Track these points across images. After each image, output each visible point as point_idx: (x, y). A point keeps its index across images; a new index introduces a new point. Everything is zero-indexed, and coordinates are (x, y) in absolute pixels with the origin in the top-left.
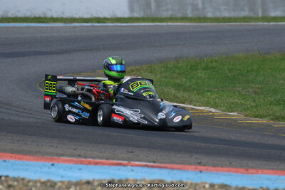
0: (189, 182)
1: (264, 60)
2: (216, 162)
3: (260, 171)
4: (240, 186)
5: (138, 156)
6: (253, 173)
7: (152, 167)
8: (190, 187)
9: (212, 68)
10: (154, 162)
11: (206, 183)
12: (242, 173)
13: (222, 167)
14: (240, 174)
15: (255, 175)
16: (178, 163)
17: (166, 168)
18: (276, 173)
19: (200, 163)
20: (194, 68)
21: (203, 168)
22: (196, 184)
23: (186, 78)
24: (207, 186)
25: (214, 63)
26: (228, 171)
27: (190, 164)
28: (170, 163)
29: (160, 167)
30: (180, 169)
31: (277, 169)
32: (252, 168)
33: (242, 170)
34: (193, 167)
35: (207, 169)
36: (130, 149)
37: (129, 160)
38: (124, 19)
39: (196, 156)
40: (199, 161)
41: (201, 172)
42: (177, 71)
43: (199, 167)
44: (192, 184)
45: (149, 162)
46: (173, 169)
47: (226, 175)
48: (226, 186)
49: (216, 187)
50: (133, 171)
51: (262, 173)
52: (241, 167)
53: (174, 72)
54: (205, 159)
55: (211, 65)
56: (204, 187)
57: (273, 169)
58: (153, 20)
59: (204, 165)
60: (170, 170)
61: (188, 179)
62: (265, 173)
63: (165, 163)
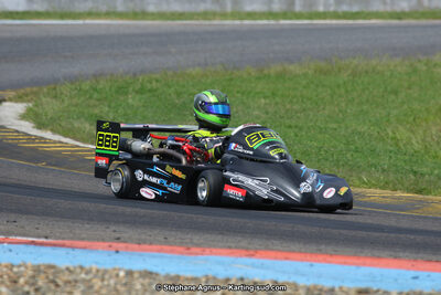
0: (94, 267)
1: (231, 80)
2: (143, 237)
3: (208, 251)
4: (173, 274)
5: (23, 227)
6: (197, 254)
7: (42, 244)
8: (95, 276)
9: (150, 91)
10: (46, 238)
11: (120, 269)
12: (182, 253)
13: (151, 244)
14: (176, 255)
15: (200, 257)
16: (83, 239)
17: (63, 246)
18: (232, 254)
19: (118, 239)
20: (122, 90)
21: (121, 245)
22: (106, 271)
23: (109, 106)
24: (122, 274)
25: (154, 83)
26: (159, 251)
27: (103, 240)
28: (72, 239)
29: (55, 245)
30: (85, 248)
31: (236, 248)
32: (198, 245)
33: (181, 249)
34: (107, 244)
35: (127, 248)
36: (13, 217)
37: (8, 233)
38: (17, 13)
39: (114, 228)
40: (118, 235)
41: (117, 252)
42: (96, 95)
43: (115, 245)
44: (98, 271)
45: (39, 237)
46: (73, 248)
47: (154, 257)
48: (151, 273)
49: (136, 275)
50: (10, 251)
51: (211, 253)
52: (181, 244)
53: (91, 97)
54: (127, 232)
55: (149, 86)
56: (117, 275)
57: (230, 248)
58: (63, 16)
59: (125, 242)
60: (70, 250)
61: (96, 263)
62: (216, 254)
63: (63, 239)
